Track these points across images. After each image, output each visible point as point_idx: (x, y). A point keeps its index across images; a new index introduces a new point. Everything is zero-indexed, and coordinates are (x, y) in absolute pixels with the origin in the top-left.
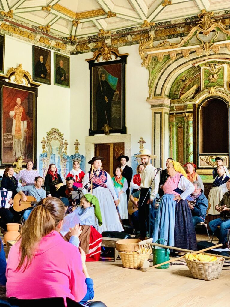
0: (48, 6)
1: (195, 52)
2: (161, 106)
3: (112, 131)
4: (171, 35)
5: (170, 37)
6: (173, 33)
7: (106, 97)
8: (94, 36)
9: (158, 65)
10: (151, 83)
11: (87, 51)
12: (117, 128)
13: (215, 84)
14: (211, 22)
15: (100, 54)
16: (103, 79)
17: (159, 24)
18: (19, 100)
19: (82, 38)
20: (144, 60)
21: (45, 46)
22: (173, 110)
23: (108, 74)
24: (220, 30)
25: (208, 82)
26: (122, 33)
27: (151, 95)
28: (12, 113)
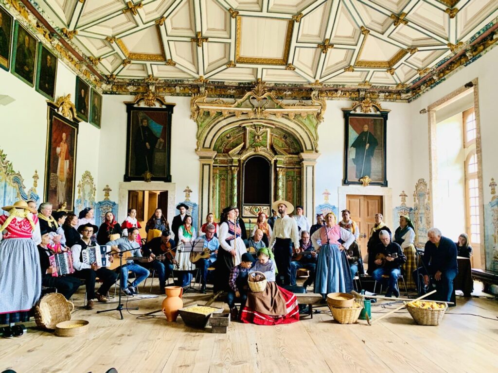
0: (114, 37)
1: (247, 113)
2: (210, 158)
3: (153, 179)
4: (222, 95)
5: (220, 96)
6: (223, 93)
7: (147, 143)
8: (138, 80)
9: (208, 120)
10: (200, 135)
11: (125, 93)
12: (161, 176)
13: (259, 144)
14: (264, 91)
15: (143, 99)
16: (145, 124)
17: (212, 82)
18: (64, 135)
19: (123, 79)
20: (194, 113)
21: (86, 80)
22: (217, 163)
23: (151, 121)
24: (271, 99)
25: (253, 142)
26: (171, 82)
27: (200, 147)
28: (58, 150)
